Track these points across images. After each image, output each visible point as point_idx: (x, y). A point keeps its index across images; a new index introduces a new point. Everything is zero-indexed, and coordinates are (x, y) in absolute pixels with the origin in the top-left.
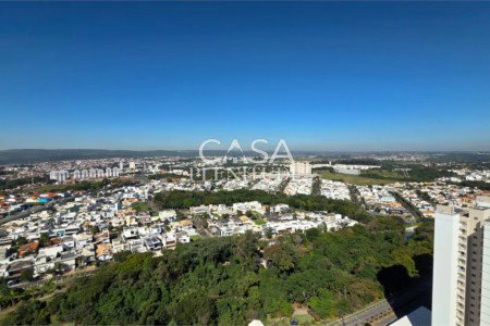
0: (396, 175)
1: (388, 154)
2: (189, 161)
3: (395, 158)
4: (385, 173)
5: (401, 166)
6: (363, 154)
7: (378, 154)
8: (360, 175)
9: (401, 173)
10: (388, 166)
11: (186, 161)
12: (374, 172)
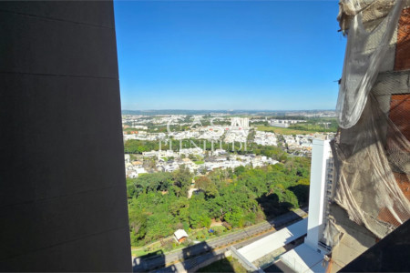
0: (318, 128)
1: (316, 112)
2: (150, 118)
3: (321, 115)
4: (310, 126)
5: (324, 121)
6: (295, 112)
7: (308, 112)
8: (289, 128)
9: (322, 126)
10: (313, 121)
11: (147, 119)
12: (301, 125)
